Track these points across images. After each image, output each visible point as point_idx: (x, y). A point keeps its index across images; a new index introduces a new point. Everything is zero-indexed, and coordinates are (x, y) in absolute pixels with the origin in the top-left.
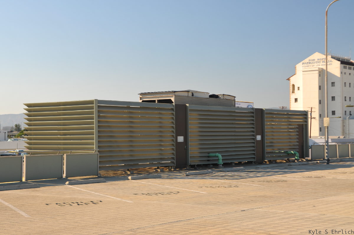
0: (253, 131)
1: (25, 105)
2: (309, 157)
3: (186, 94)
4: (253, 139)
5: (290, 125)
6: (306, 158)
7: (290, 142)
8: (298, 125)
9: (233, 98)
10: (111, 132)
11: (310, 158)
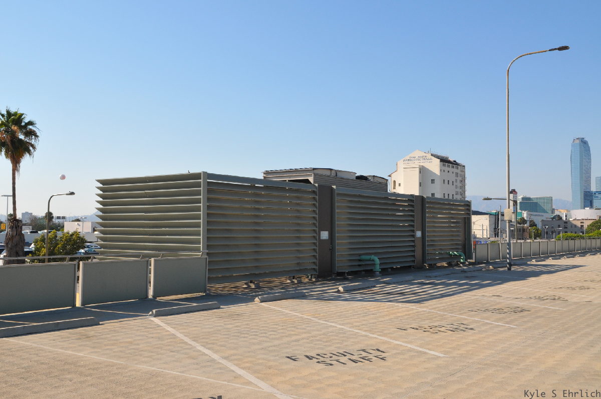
0: (412, 226)
1: (98, 181)
3: (328, 173)
4: (413, 236)
5: (453, 218)
6: (469, 260)
7: (452, 240)
9: (385, 182)
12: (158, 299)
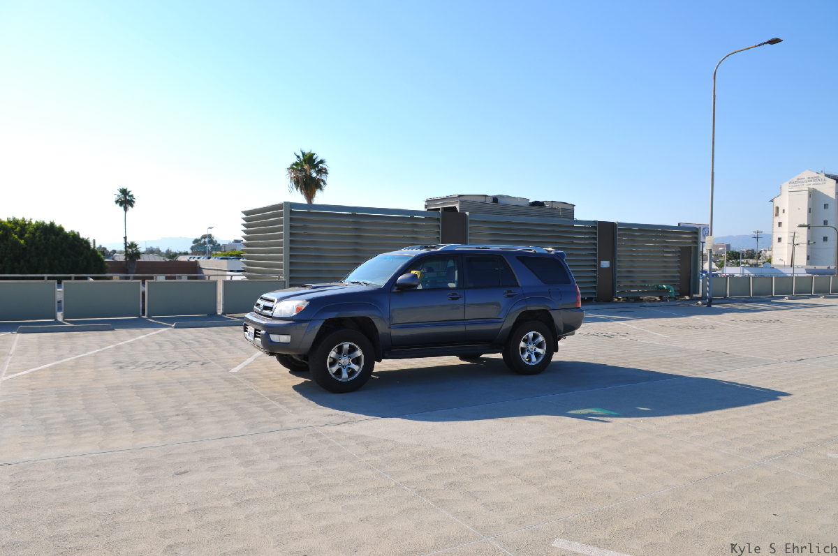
0: (595, 255)
1: (244, 212)
2: (698, 294)
3: (483, 199)
4: (595, 266)
5: (667, 247)
6: (694, 296)
7: (665, 272)
8: (681, 248)
9: (570, 207)
10: (318, 250)
11: (700, 295)
12: (227, 316)
